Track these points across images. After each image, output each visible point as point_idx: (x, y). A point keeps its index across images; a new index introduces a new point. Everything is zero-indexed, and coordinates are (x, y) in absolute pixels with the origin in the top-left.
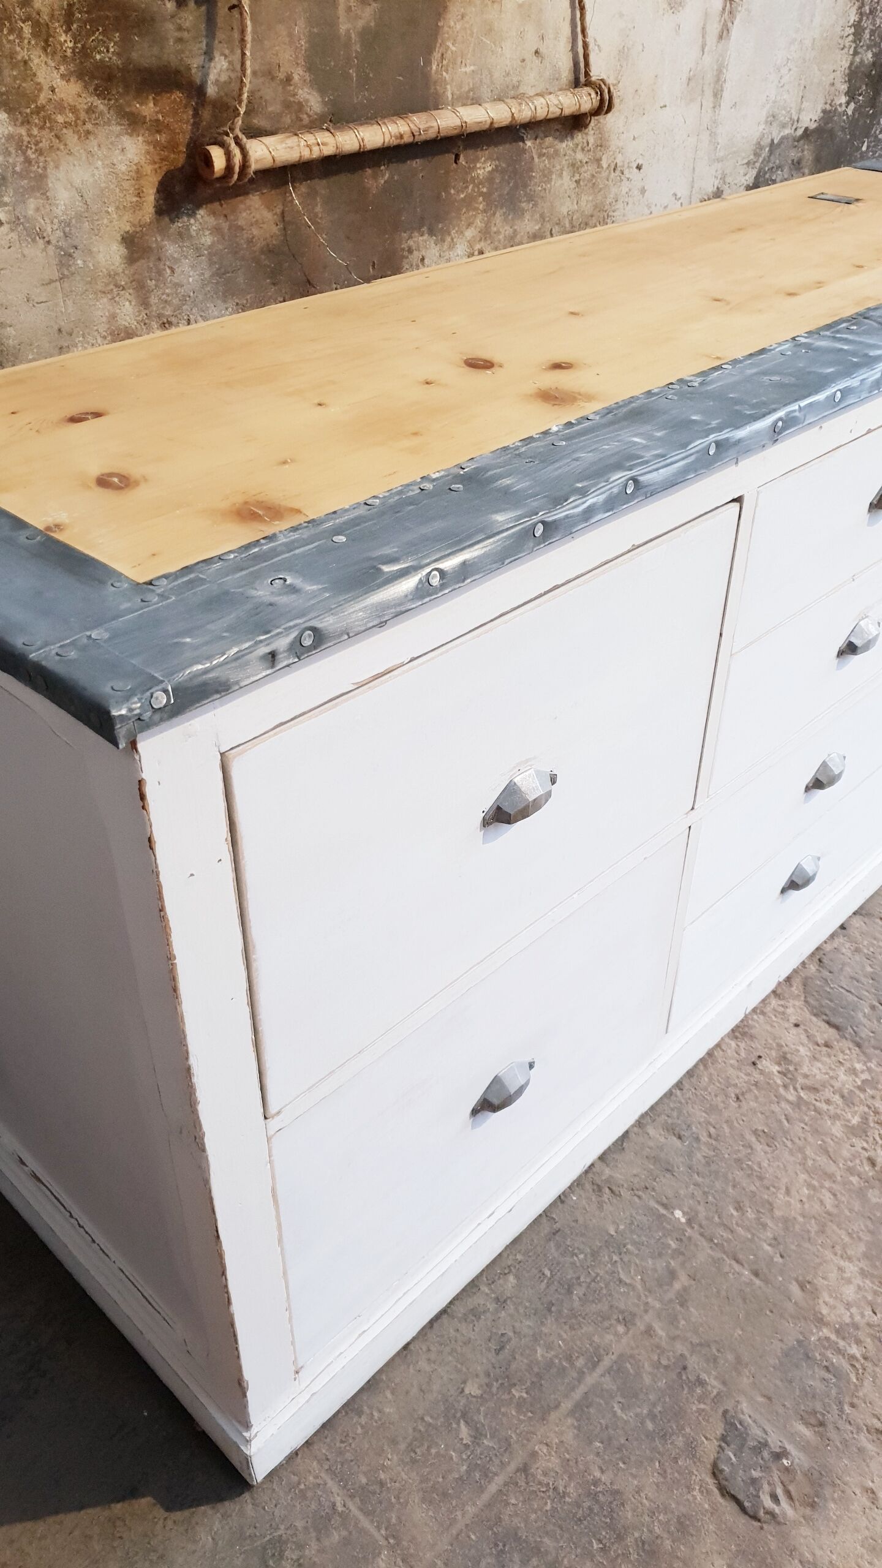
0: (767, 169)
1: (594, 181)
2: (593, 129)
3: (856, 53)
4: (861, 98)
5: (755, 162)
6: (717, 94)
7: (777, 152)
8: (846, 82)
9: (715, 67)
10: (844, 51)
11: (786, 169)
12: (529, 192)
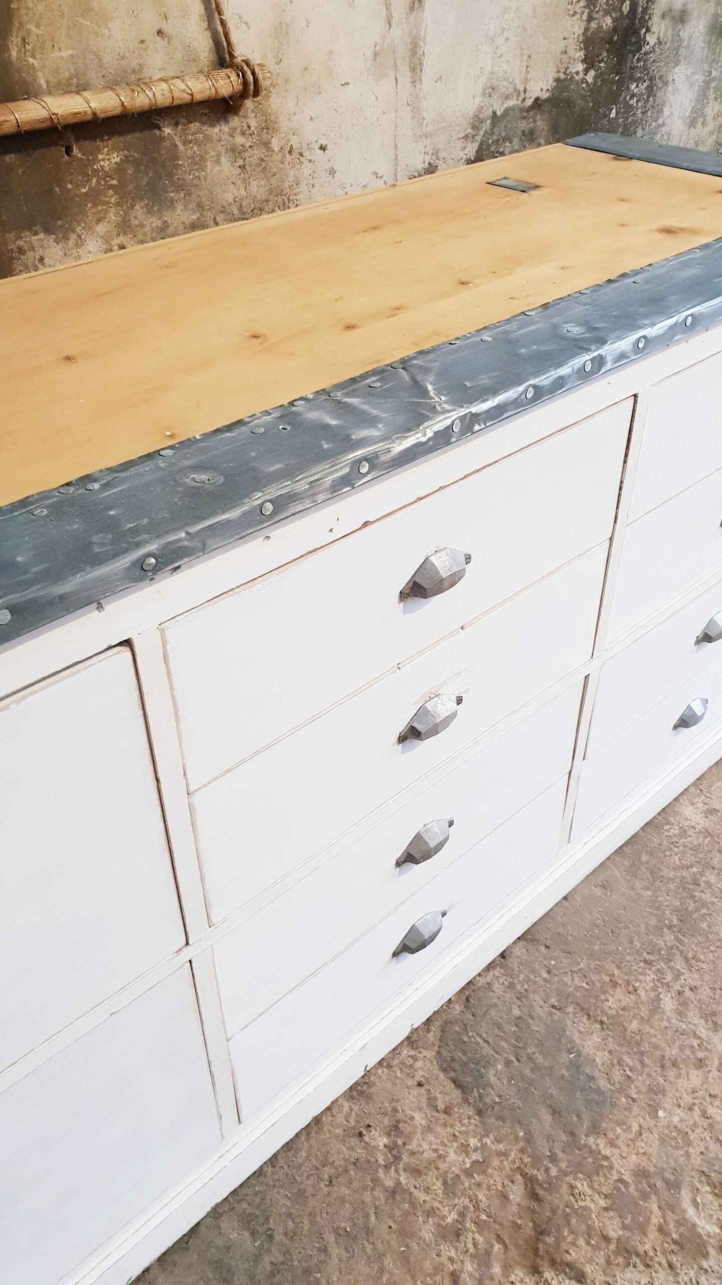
0: (490, 141)
1: (264, 165)
2: (253, 111)
3: (590, 19)
4: (602, 65)
5: (474, 136)
6: (416, 68)
7: (502, 124)
8: (581, 49)
9: (409, 40)
10: (575, 18)
11: (516, 141)
12: (176, 181)
